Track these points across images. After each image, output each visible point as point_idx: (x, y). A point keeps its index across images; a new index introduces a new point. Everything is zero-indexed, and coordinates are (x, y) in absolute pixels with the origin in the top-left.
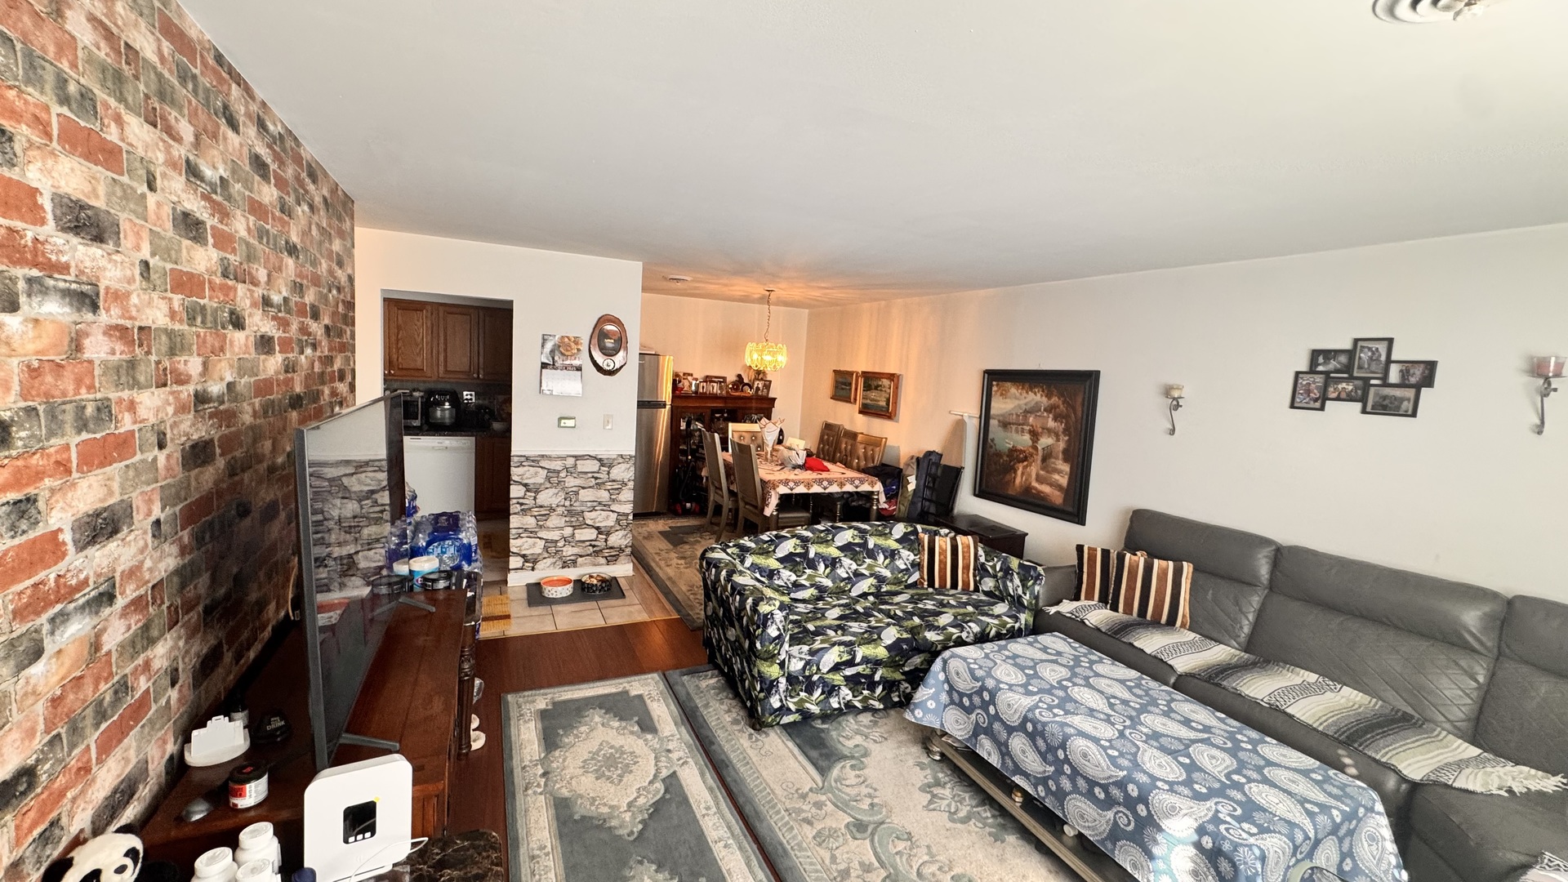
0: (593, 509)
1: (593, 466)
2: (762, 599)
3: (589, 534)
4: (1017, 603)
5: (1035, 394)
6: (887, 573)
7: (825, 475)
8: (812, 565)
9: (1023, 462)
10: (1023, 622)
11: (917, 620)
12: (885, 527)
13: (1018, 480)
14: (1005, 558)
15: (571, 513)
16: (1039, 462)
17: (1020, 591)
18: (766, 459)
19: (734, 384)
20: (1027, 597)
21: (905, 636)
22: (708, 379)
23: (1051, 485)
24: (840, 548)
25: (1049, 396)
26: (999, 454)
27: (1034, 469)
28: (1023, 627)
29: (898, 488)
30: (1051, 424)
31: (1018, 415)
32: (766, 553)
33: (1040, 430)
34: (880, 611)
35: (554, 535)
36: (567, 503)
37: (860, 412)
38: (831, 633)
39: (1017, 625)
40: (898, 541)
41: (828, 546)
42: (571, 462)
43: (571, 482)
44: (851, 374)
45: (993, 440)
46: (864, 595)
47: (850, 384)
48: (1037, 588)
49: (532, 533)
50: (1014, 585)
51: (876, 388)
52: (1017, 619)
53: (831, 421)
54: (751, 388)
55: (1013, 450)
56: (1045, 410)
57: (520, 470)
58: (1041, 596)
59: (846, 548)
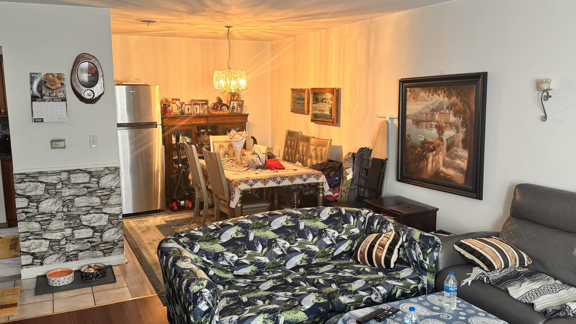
0: (88, 213)
1: (83, 178)
2: (193, 280)
3: (86, 233)
4: (420, 268)
5: (439, 95)
6: (315, 248)
7: (281, 172)
8: (252, 246)
9: (432, 151)
10: (426, 282)
11: (334, 286)
12: (314, 211)
13: (430, 166)
14: (410, 231)
15: (69, 217)
16: (445, 150)
17: (421, 258)
18: (237, 163)
19: (215, 105)
20: (428, 262)
21: (322, 300)
22: (194, 103)
23: (454, 169)
24: (275, 231)
25: (449, 96)
26: (414, 147)
27: (441, 157)
28: (426, 286)
29: (340, 179)
30: (452, 119)
31: (427, 114)
32: (212, 240)
33: (444, 125)
34: (306, 281)
35: (57, 236)
36: (65, 209)
37: (312, 121)
38: (260, 303)
39: (420, 286)
40: (325, 222)
41: (265, 230)
42: (64, 176)
43: (67, 192)
44: (303, 91)
45: (409, 136)
46: (296, 268)
47: (304, 99)
48: (435, 254)
49: (38, 236)
50: (417, 253)
51: (322, 101)
52: (419, 281)
53: (292, 129)
54: (228, 107)
55: (425, 142)
56: (447, 108)
57: (23, 186)
58: (440, 261)
59: (280, 231)
